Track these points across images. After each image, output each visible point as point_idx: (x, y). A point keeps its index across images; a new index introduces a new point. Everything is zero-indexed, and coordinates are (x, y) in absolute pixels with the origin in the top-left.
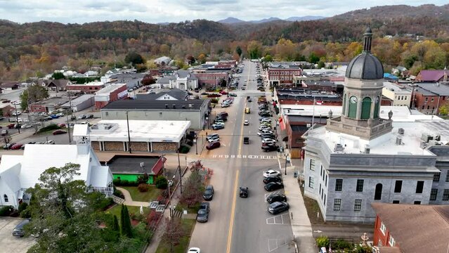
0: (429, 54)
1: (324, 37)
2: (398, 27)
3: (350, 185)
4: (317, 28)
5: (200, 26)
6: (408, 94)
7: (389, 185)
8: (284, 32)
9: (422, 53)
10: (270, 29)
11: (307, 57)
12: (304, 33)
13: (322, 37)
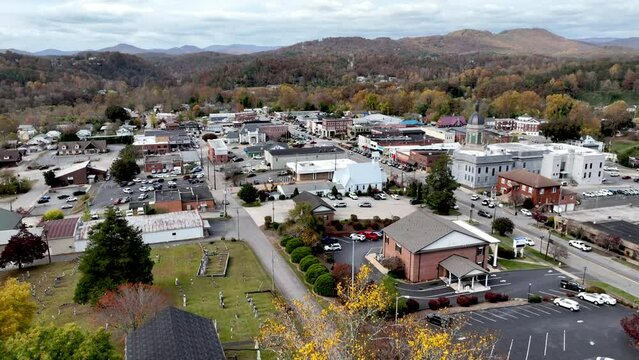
0: (436, 102)
1: (294, 79)
2: (368, 67)
3: (483, 170)
4: (284, 67)
5: (113, 61)
6: (452, 134)
7: (497, 169)
8: (246, 73)
9: (429, 100)
10: (226, 69)
11: (317, 106)
12: (270, 74)
13: (292, 79)
